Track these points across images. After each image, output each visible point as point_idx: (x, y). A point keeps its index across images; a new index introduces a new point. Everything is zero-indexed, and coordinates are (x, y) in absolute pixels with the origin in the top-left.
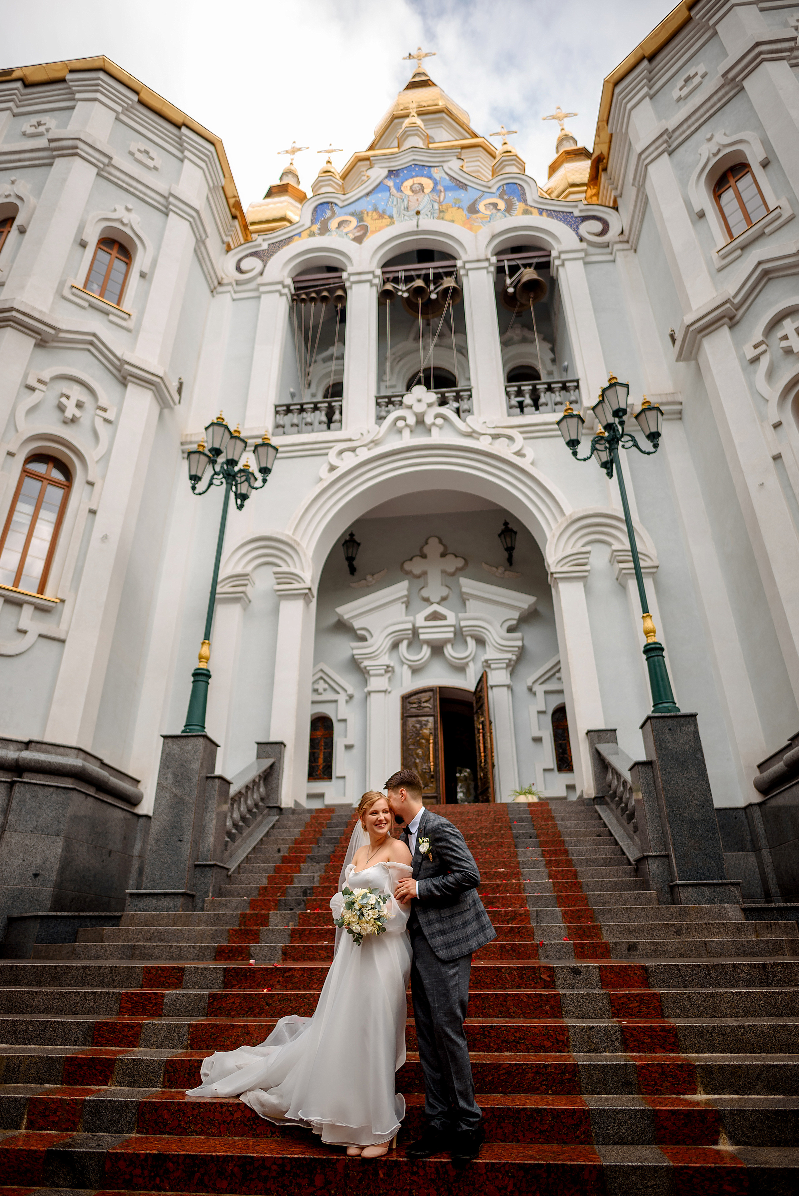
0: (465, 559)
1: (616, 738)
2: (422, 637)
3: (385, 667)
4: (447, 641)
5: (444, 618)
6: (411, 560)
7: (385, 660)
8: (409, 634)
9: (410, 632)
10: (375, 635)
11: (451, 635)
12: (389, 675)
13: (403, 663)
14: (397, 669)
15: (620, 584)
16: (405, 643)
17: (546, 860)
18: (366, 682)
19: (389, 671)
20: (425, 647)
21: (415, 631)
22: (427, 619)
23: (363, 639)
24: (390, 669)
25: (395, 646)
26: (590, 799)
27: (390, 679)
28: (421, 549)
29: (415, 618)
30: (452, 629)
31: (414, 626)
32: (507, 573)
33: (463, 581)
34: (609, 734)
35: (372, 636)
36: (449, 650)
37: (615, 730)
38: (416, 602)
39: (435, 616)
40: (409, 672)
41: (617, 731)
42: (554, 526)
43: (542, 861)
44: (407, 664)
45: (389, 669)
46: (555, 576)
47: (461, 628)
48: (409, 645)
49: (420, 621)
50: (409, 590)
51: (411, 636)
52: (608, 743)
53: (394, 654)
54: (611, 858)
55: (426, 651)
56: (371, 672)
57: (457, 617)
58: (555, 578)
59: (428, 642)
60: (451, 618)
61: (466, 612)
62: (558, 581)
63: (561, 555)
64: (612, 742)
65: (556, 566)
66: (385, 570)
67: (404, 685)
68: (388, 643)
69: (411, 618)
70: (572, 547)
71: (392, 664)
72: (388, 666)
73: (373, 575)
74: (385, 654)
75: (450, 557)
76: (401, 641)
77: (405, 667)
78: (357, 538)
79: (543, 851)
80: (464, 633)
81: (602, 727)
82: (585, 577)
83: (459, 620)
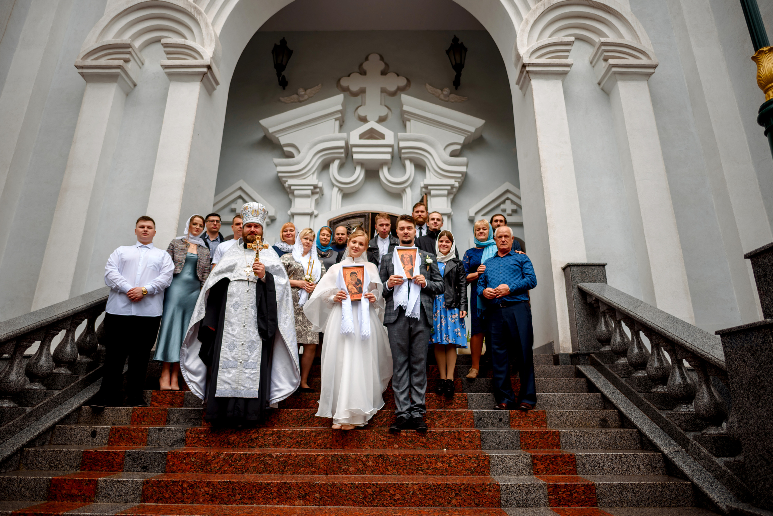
0: (408, 79)
1: (605, 276)
2: (355, 156)
3: (312, 188)
4: (382, 163)
5: (382, 136)
6: (349, 76)
7: (313, 180)
8: (341, 153)
9: (342, 150)
10: (303, 151)
11: (388, 157)
12: (316, 196)
13: (333, 185)
14: (326, 191)
15: (602, 89)
16: (337, 163)
17: (549, 486)
18: (290, 202)
19: (317, 193)
20: (358, 169)
21: (348, 150)
22: (362, 137)
23: (291, 156)
24: (318, 190)
25: (325, 166)
26: (566, 355)
27: (316, 200)
28: (361, 65)
29: (349, 135)
30: (390, 150)
31: (347, 144)
32: (452, 96)
33: (405, 98)
34: (596, 270)
35: (299, 152)
36: (385, 174)
37: (603, 266)
38: (351, 119)
39: (372, 134)
40: (340, 197)
41: (606, 267)
42: (525, 15)
43: (541, 487)
44: (337, 186)
45: (316, 190)
46: (528, 69)
47: (400, 149)
48: (341, 167)
49: (354, 138)
50: (343, 105)
51: (343, 155)
52: (595, 281)
53: (324, 175)
54: (663, 486)
55: (359, 174)
56: (296, 192)
57: (396, 136)
58: (528, 72)
59: (362, 163)
60: (390, 138)
61: (405, 131)
62: (531, 76)
63: (535, 45)
64: (600, 281)
65: (530, 57)
66: (320, 85)
67: (333, 208)
68: (317, 162)
69: (344, 135)
70: (550, 36)
71: (320, 185)
72: (315, 187)
73: (305, 90)
74: (313, 173)
75: (391, 76)
76: (332, 160)
77: (336, 190)
78: (290, 45)
79: (533, 457)
80: (403, 156)
81: (584, 261)
82: (565, 73)
83: (398, 140)
